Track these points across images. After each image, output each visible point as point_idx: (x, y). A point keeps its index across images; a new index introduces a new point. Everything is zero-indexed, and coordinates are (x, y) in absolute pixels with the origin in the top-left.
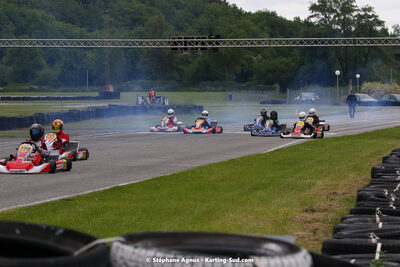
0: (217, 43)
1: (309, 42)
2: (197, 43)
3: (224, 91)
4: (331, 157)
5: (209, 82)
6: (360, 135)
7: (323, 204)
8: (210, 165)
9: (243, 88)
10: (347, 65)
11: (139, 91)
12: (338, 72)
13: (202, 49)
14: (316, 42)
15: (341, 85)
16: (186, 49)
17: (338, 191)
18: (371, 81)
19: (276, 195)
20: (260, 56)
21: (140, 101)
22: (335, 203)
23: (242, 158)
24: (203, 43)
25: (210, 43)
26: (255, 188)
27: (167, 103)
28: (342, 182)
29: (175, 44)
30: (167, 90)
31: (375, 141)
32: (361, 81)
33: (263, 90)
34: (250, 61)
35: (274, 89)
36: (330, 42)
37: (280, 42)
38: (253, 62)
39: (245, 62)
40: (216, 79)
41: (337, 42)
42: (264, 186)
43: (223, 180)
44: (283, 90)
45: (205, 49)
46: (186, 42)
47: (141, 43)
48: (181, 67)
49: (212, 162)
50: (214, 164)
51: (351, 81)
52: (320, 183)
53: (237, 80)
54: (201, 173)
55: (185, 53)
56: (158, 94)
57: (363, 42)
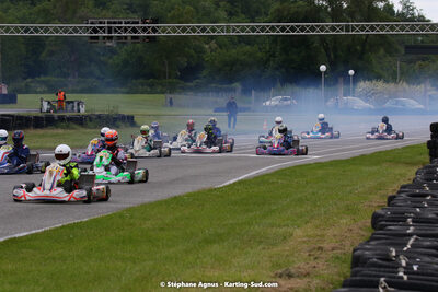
0: (154, 30)
1: (283, 29)
2: (126, 30)
3: (163, 93)
4: (314, 194)
5: (141, 80)
6: (354, 159)
7: (302, 264)
8: (144, 206)
9: (191, 89)
10: (336, 57)
11: (44, 92)
12: (323, 68)
13: (133, 37)
14: (293, 29)
15: (327, 83)
16: (110, 38)
17: (325, 245)
18: (370, 79)
19: (237, 250)
20: (213, 44)
21: (46, 106)
22: (320, 263)
23: (189, 195)
24: (134, 30)
25: (145, 30)
26: (208, 241)
27: (83, 110)
28: (330, 232)
29: (95, 30)
30: (82, 91)
31: (375, 168)
32: (356, 78)
33: (218, 91)
34: (200, 51)
35: (234, 90)
36: (313, 29)
37: (243, 30)
38: (204, 53)
39: (192, 52)
40: (152, 76)
41: (322, 29)
42: (219, 238)
43: (162, 229)
44: (246, 91)
45: (137, 38)
46: (110, 28)
47: (46, 30)
48: (102, 58)
49: (147, 200)
50: (150, 204)
51: (341, 80)
52: (298, 232)
53: (181, 78)
54: (132, 217)
55: (108, 44)
56: (70, 97)
57: (359, 29)
